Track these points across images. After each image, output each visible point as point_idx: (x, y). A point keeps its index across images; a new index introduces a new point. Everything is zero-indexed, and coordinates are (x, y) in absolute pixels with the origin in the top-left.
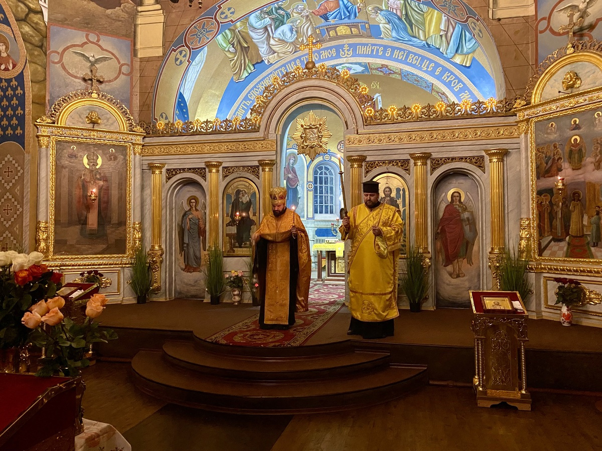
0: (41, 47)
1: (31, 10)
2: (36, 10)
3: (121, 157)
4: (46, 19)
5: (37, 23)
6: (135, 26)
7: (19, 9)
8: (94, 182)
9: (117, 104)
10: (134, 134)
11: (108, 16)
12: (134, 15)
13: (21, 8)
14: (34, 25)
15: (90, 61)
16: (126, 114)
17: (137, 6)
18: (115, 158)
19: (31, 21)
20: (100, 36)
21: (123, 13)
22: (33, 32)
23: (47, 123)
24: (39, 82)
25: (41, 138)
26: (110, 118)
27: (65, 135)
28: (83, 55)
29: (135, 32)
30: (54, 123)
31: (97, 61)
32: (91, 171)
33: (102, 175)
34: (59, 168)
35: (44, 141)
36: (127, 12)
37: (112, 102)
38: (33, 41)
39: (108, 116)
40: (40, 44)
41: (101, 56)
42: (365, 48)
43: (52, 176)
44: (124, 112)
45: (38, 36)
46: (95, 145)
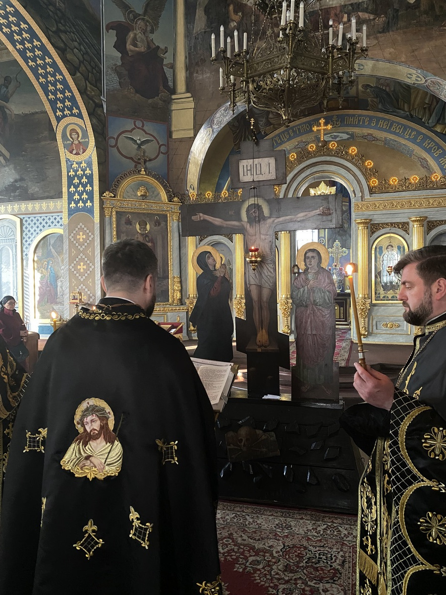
1: (96, 105)
2: (99, 104)
3: (163, 224)
4: (105, 111)
5: (100, 115)
6: (170, 112)
7: (89, 105)
9: (160, 179)
10: (173, 204)
11: (150, 105)
14: (98, 117)
15: (138, 144)
16: (167, 187)
18: (159, 224)
19: (97, 114)
20: (145, 122)
21: (161, 102)
22: (98, 122)
23: (110, 197)
25: (106, 209)
26: (155, 191)
27: (123, 206)
28: (132, 139)
29: (170, 117)
30: (114, 197)
31: (143, 143)
32: (142, 235)
33: (150, 238)
34: (119, 233)
35: (108, 211)
37: (156, 178)
38: (98, 129)
39: (153, 189)
40: (101, 131)
41: (145, 139)
42: (353, 119)
44: (165, 185)
45: (101, 126)
46: (144, 214)
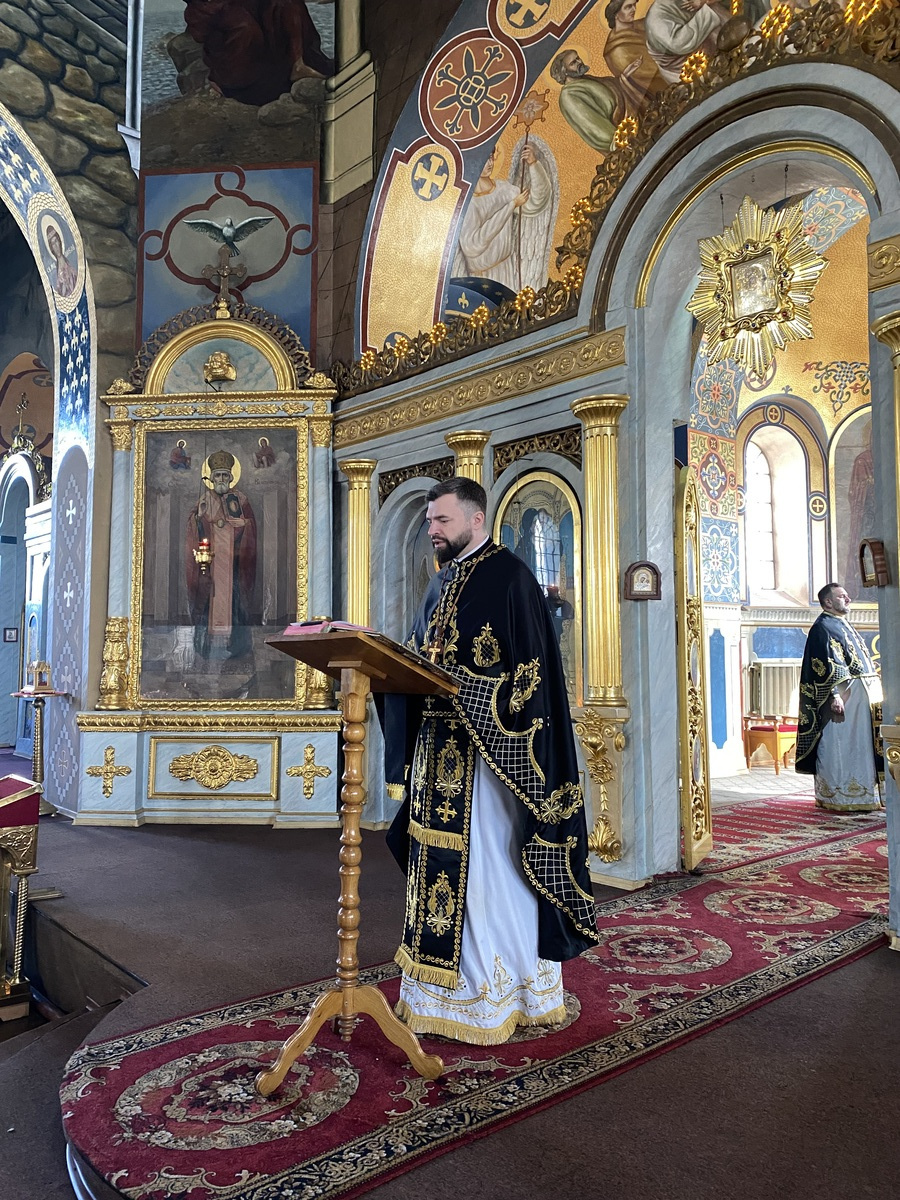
0: (121, 227)
1: (96, 149)
2: (111, 146)
3: (282, 457)
4: (136, 164)
5: (112, 176)
6: (324, 127)
7: (64, 149)
8: (225, 522)
9: (272, 326)
10: (309, 395)
11: (264, 122)
12: (318, 104)
13: (70, 147)
14: (101, 180)
15: (225, 238)
16: (293, 347)
17: (327, 79)
18: (271, 459)
19: (99, 174)
20: (245, 172)
21: (297, 105)
22: (101, 195)
23: (125, 394)
24: (117, 306)
25: (115, 430)
26: (257, 361)
27: (162, 417)
28: (210, 227)
29: (323, 143)
30: (139, 390)
31: (240, 232)
32: (218, 495)
33: (242, 502)
34: (151, 493)
35: (121, 434)
36: (306, 101)
37: (262, 323)
38: (101, 214)
39: (252, 359)
40: (119, 220)
41: (247, 221)
43: (137, 513)
44: (289, 342)
45: (114, 205)
46: (225, 433)
